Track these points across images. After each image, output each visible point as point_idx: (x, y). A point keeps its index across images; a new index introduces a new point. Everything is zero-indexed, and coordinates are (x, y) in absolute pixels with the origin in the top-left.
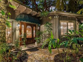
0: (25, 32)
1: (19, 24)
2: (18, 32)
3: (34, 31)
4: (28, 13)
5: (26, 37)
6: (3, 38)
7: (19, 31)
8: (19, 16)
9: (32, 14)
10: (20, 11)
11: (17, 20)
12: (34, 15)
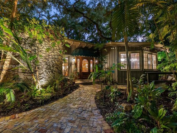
0: (81, 66)
1: (74, 58)
2: (73, 67)
3: (91, 65)
4: (84, 47)
5: (82, 71)
6: (61, 71)
7: (74, 65)
8: (74, 51)
9: (88, 47)
10: (75, 46)
11: (73, 55)
12: (90, 47)
